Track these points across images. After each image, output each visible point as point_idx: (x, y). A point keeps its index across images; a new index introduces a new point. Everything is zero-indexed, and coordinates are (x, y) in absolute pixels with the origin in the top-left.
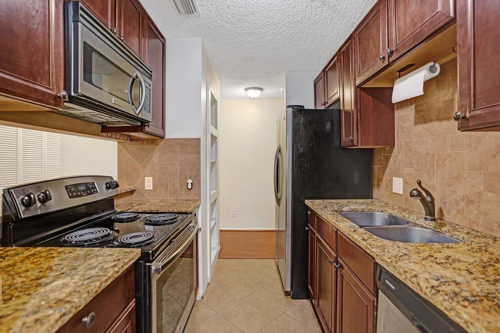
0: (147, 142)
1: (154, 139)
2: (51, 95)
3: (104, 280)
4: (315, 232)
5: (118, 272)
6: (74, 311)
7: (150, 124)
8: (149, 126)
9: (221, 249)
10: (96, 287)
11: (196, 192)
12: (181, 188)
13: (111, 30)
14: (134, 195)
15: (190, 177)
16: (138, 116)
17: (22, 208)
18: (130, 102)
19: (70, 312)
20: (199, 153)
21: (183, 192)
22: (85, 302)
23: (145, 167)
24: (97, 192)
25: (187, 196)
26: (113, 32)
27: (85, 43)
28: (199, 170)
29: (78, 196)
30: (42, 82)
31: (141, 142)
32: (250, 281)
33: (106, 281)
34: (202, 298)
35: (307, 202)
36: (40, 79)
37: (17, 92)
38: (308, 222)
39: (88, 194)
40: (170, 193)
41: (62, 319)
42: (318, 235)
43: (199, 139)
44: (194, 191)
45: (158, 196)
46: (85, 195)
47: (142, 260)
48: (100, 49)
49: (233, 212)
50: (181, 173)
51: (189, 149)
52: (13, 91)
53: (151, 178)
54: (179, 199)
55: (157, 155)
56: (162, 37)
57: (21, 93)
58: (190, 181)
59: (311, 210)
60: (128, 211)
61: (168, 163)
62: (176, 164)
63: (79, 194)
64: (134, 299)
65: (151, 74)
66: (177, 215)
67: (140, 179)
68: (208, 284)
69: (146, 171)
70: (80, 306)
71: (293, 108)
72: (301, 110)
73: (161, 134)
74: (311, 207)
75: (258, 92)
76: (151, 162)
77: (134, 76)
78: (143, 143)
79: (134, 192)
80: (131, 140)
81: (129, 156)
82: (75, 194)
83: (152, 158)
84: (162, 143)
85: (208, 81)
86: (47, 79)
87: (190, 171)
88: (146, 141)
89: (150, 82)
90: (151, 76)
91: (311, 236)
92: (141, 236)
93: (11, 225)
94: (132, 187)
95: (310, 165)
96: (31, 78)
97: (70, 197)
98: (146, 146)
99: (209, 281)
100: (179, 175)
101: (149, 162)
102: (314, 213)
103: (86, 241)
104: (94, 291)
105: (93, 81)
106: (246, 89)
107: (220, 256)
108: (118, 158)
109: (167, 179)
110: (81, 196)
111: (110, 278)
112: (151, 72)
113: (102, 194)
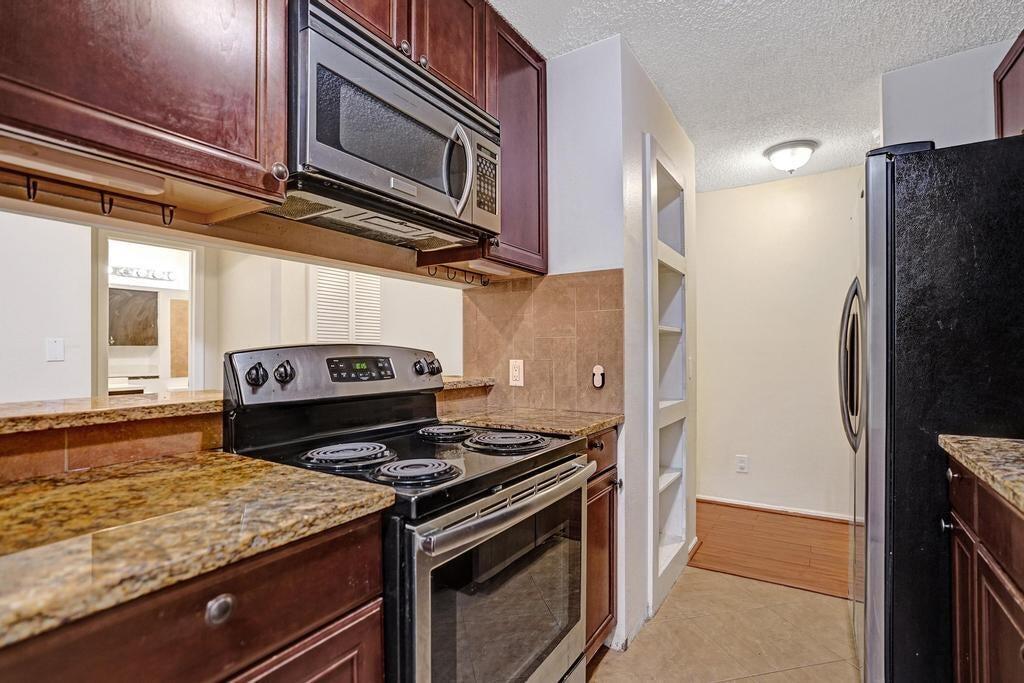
0: (514, 285)
1: (526, 279)
2: (256, 173)
3: (263, 532)
4: (974, 540)
5: (311, 525)
6: (164, 579)
7: (498, 239)
8: (497, 245)
9: (700, 545)
10: (236, 542)
11: (613, 395)
12: (579, 384)
13: (397, 49)
14: (489, 397)
15: (600, 358)
16: (461, 219)
17: (245, 388)
18: (446, 190)
19: (154, 578)
20: (619, 303)
21: (584, 395)
22: (199, 566)
23: (509, 338)
24: (393, 377)
25: (593, 402)
26: (401, 52)
27: (321, 67)
28: (619, 344)
29: (348, 379)
30: (242, 149)
31: (501, 287)
32: (758, 641)
33: (269, 536)
34: (625, 647)
35: (946, 441)
36: (237, 142)
37: (189, 166)
38: (951, 507)
39: (372, 379)
40: (557, 393)
41: (128, 586)
42: (981, 552)
43: (620, 272)
44: (608, 391)
45: (534, 402)
46: (366, 378)
47: (399, 515)
48: (359, 79)
49: (742, 461)
50: (579, 351)
51: (597, 296)
52: (182, 165)
53: (520, 362)
54: (576, 408)
55: (533, 314)
56: (539, 59)
57: (199, 168)
58: (598, 370)
59: (958, 467)
60: (459, 423)
61: (553, 329)
62: (570, 331)
63: (353, 375)
64: (381, 599)
65: (497, 130)
66: (540, 437)
67: (500, 365)
68: (648, 620)
69: (511, 347)
70: (182, 572)
71: (890, 156)
72: (919, 155)
73: (538, 265)
74: (957, 456)
75: (804, 153)
76: (521, 327)
77: (452, 136)
78: (505, 289)
79: (490, 390)
80: (485, 284)
81: (482, 317)
82: (344, 375)
83: (522, 319)
84: (542, 286)
85: (648, 136)
86: (251, 144)
87: (599, 345)
88: (510, 285)
89: (496, 150)
90: (498, 135)
91: (962, 552)
92: (426, 466)
93: (232, 416)
94: (486, 380)
95: (959, 325)
96: (219, 142)
97: (334, 379)
98: (512, 295)
99: (651, 612)
100: (575, 354)
101: (516, 329)
102: (967, 478)
103: (337, 462)
104: (231, 548)
105: (342, 144)
106: (768, 152)
107: (694, 559)
108: (465, 321)
109: (551, 365)
110: (357, 379)
111: (284, 532)
112: (498, 127)
113: (403, 381)
